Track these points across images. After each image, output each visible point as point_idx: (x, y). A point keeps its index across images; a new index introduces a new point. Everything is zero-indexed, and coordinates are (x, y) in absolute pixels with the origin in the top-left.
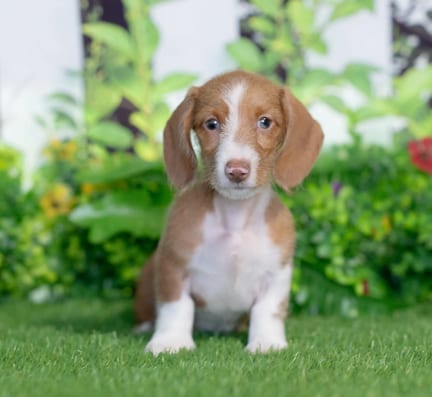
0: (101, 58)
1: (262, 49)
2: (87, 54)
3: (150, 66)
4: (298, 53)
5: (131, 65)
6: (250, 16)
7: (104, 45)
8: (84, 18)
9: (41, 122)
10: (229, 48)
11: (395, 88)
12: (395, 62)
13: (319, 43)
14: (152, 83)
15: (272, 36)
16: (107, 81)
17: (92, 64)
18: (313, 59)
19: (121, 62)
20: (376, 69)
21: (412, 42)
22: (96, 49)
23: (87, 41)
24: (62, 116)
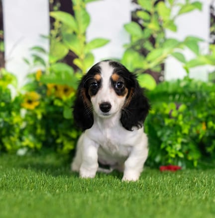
0: (59, 29)
1: (143, 28)
2: (52, 27)
3: (84, 34)
4: (162, 30)
5: (74, 33)
6: (138, 10)
7: (60, 22)
8: (51, 10)
9: (27, 61)
10: (125, 26)
11: (211, 50)
12: (211, 37)
13: (173, 25)
14: (85, 43)
15: (149, 21)
16: (61, 41)
17: (54, 33)
18: (169, 34)
19: (70, 32)
20: (202, 40)
22: (56, 24)
23: (52, 20)
24: (38, 59)
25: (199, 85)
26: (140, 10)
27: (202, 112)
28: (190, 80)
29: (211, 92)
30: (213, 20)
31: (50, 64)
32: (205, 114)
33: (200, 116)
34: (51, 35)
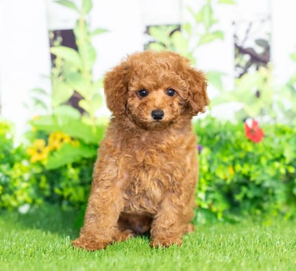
0: (62, 67)
2: (54, 66)
3: (91, 72)
5: (79, 71)
6: (150, 42)
7: (63, 60)
8: (51, 45)
9: (26, 106)
11: (236, 85)
12: (236, 70)
14: (92, 82)
16: (65, 80)
17: (56, 71)
19: (74, 70)
20: (225, 74)
21: (247, 58)
22: (58, 61)
23: (53, 57)
24: (38, 102)
25: (223, 123)
26: (154, 42)
27: (227, 156)
28: (213, 119)
29: (236, 131)
30: (237, 51)
31: (53, 108)
32: (231, 158)
33: (226, 160)
34: (52, 74)
